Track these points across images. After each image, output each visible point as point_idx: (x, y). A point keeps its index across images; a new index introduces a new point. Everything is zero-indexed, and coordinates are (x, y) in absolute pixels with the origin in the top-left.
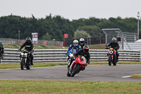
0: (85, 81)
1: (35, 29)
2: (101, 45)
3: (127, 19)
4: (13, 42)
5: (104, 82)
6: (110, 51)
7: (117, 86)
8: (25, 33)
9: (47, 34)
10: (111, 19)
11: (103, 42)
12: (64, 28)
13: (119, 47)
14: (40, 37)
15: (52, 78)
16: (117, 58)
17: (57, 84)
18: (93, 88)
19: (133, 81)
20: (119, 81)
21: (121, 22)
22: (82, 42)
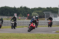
0: (36, 34)
1: (16, 12)
2: (43, 19)
3: (54, 8)
4: (6, 17)
5: (44, 34)
6: (49, 21)
7: (50, 36)
8: (11, 14)
9: (21, 14)
10: (48, 8)
11: (44, 17)
12: (28, 12)
13: (52, 19)
14: (17, 16)
15: (23, 32)
16: (52, 24)
17: (25, 35)
18: (40, 36)
19: (57, 33)
20: (51, 34)
21: (51, 9)
22: (37, 17)
